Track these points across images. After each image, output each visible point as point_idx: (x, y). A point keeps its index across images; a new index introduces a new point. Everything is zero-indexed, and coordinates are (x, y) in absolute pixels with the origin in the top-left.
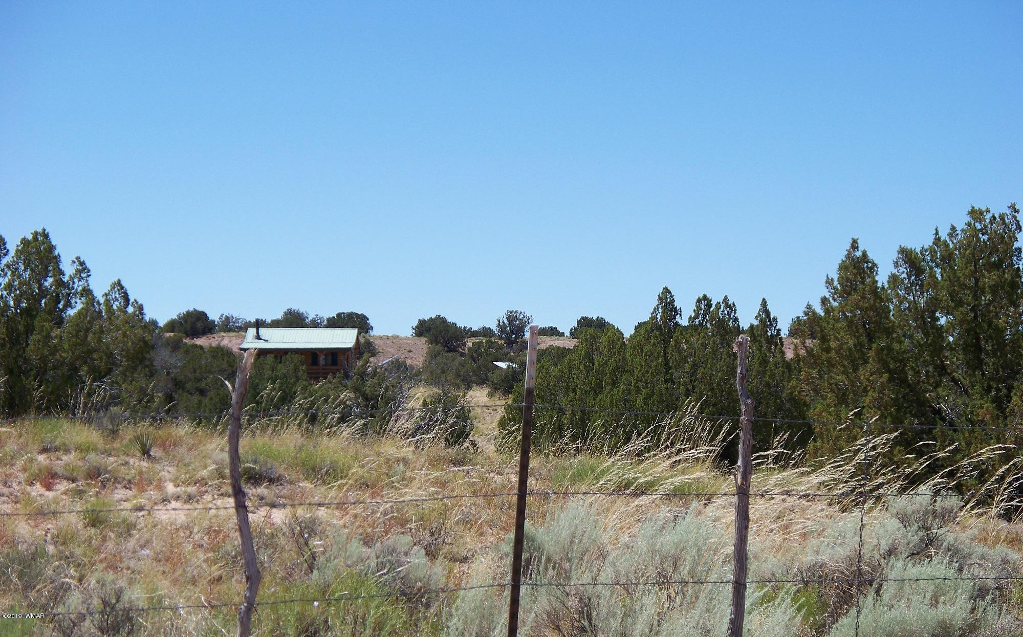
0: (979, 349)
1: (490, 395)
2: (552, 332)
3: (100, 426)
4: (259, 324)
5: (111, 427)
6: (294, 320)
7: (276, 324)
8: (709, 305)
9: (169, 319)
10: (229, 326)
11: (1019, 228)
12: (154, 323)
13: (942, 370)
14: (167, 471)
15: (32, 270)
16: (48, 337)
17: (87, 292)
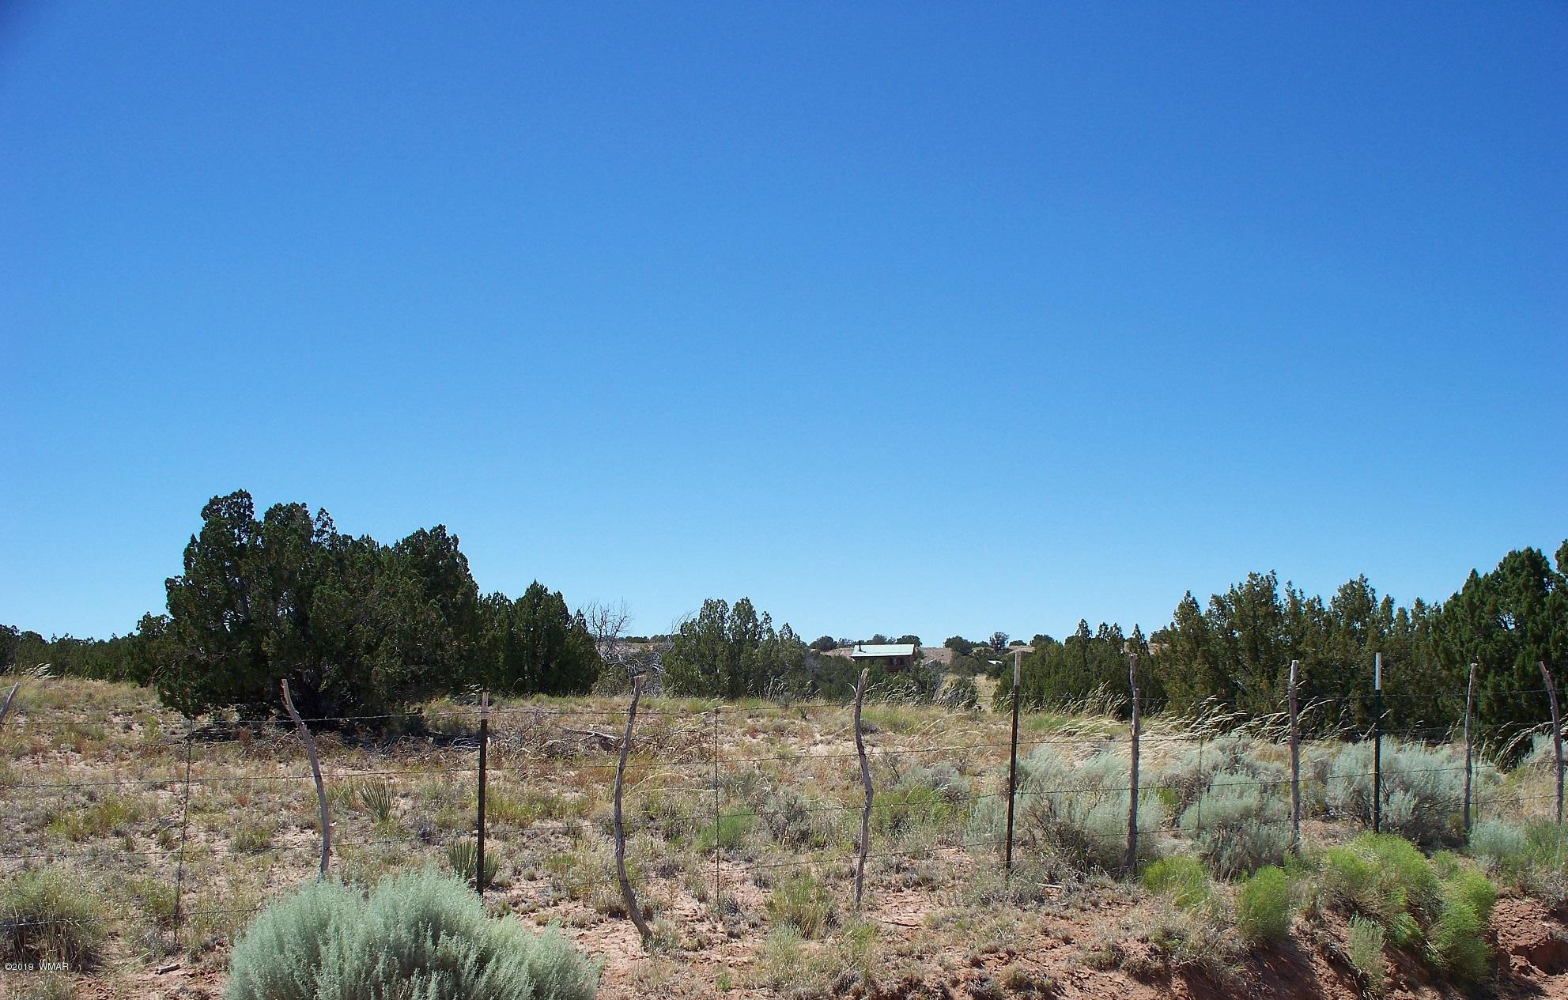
0: (1257, 650)
1: (987, 679)
2: (1020, 643)
3: (779, 703)
4: (860, 643)
5: (784, 703)
6: (879, 640)
7: (869, 643)
8: (1107, 628)
9: (812, 641)
10: (844, 644)
11: (1277, 583)
12: (805, 644)
13: (1238, 662)
14: (816, 727)
15: (742, 619)
16: (751, 655)
17: (770, 630)
